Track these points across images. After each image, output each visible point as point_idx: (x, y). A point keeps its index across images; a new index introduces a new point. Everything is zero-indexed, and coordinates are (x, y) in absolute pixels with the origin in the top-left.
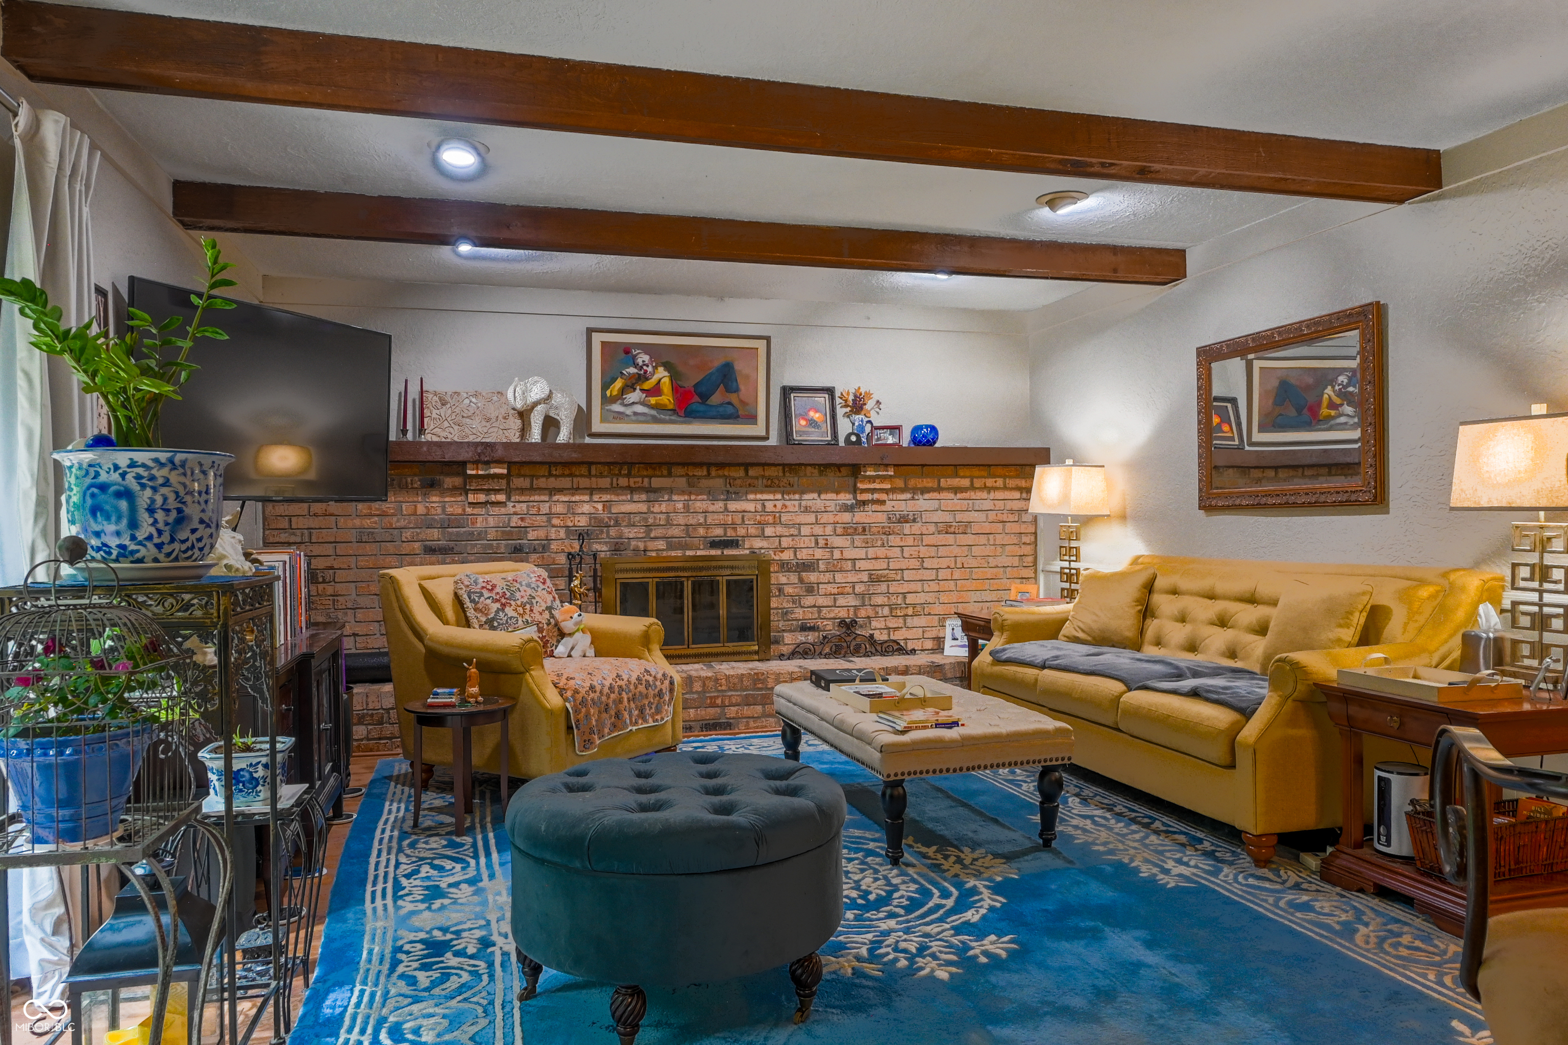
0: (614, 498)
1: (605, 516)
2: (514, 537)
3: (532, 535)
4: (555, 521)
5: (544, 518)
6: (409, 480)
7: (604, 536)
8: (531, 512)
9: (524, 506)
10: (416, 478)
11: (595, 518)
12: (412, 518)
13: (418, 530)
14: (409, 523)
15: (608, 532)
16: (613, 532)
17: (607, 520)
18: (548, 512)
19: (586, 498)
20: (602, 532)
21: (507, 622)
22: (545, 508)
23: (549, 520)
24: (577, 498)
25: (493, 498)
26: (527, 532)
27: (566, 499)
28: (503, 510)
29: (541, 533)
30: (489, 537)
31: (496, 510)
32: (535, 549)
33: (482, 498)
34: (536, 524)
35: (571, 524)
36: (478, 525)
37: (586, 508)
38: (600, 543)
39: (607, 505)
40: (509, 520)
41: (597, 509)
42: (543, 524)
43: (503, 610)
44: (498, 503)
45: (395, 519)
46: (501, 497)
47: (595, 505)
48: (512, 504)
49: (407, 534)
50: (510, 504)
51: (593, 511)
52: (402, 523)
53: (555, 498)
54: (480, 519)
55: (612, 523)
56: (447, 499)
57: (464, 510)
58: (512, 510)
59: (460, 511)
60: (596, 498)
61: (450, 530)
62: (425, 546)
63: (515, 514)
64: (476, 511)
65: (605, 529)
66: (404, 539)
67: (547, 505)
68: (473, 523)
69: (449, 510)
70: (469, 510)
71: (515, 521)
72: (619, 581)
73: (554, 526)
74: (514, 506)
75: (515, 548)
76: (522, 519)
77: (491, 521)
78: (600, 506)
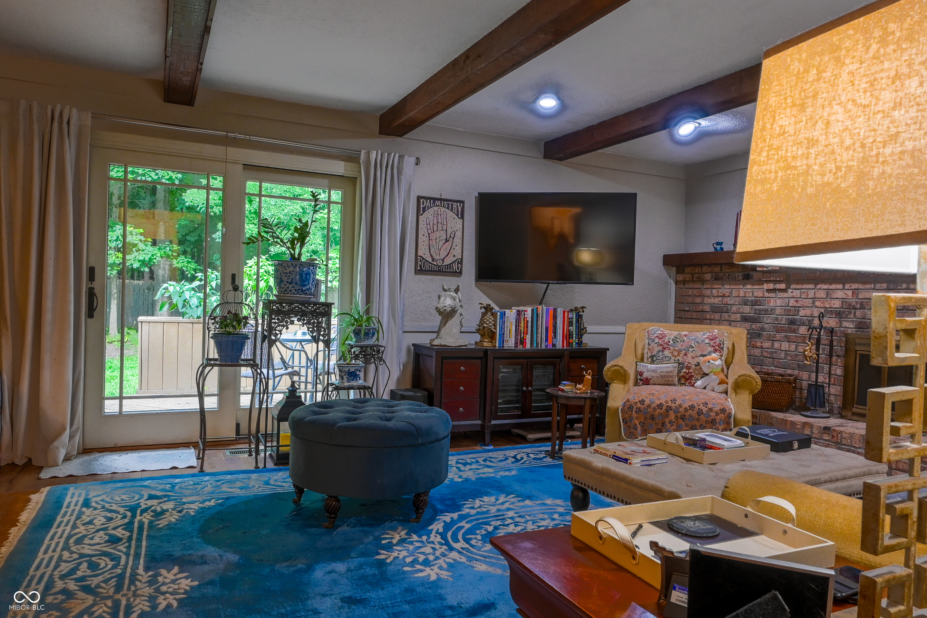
0: (861, 286)
1: (853, 301)
2: (791, 314)
3: (802, 313)
4: (818, 304)
5: (811, 301)
6: (737, 275)
7: (852, 316)
8: (802, 297)
9: (798, 291)
10: (740, 274)
11: (846, 302)
12: (737, 298)
13: (739, 306)
14: (735, 301)
15: (855, 313)
16: (859, 313)
17: (854, 303)
18: (813, 296)
19: (840, 286)
20: (850, 313)
21: (662, 359)
22: (811, 294)
23: (813, 303)
24: (833, 286)
25: (778, 286)
26: (798, 311)
27: (825, 287)
28: (785, 295)
29: (808, 312)
30: (777, 312)
31: (781, 295)
32: (804, 323)
33: (771, 286)
34: (805, 305)
35: (828, 306)
36: (771, 305)
37: (840, 294)
38: (848, 321)
39: (855, 292)
40: (789, 302)
41: (848, 296)
42: (810, 305)
43: (663, 351)
44: (781, 290)
45: (729, 299)
46: (783, 286)
47: (847, 292)
48: (791, 290)
49: (734, 308)
50: (790, 291)
51: (845, 296)
52: (732, 302)
53: (819, 286)
54: (772, 300)
55: (858, 306)
56: (755, 287)
57: (764, 294)
58: (791, 295)
59: (761, 295)
60: (847, 286)
61: (755, 307)
62: (742, 316)
63: (793, 297)
64: (771, 295)
65: (853, 311)
66: (732, 311)
67: (813, 291)
68: (768, 303)
69: (756, 294)
70: (766, 294)
71: (792, 302)
72: (858, 352)
73: (817, 307)
74: (792, 292)
75: (791, 321)
76: (797, 301)
77: (779, 302)
78: (850, 293)
